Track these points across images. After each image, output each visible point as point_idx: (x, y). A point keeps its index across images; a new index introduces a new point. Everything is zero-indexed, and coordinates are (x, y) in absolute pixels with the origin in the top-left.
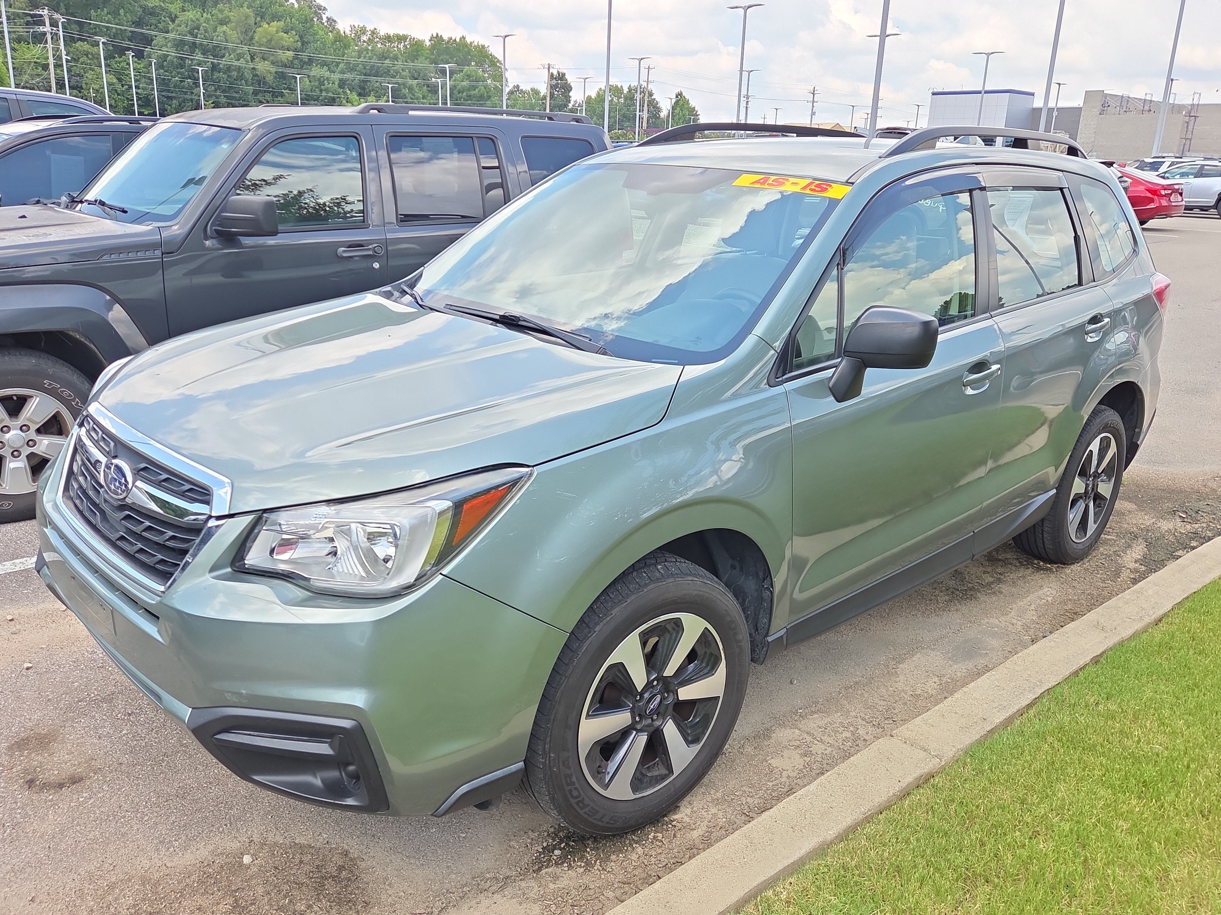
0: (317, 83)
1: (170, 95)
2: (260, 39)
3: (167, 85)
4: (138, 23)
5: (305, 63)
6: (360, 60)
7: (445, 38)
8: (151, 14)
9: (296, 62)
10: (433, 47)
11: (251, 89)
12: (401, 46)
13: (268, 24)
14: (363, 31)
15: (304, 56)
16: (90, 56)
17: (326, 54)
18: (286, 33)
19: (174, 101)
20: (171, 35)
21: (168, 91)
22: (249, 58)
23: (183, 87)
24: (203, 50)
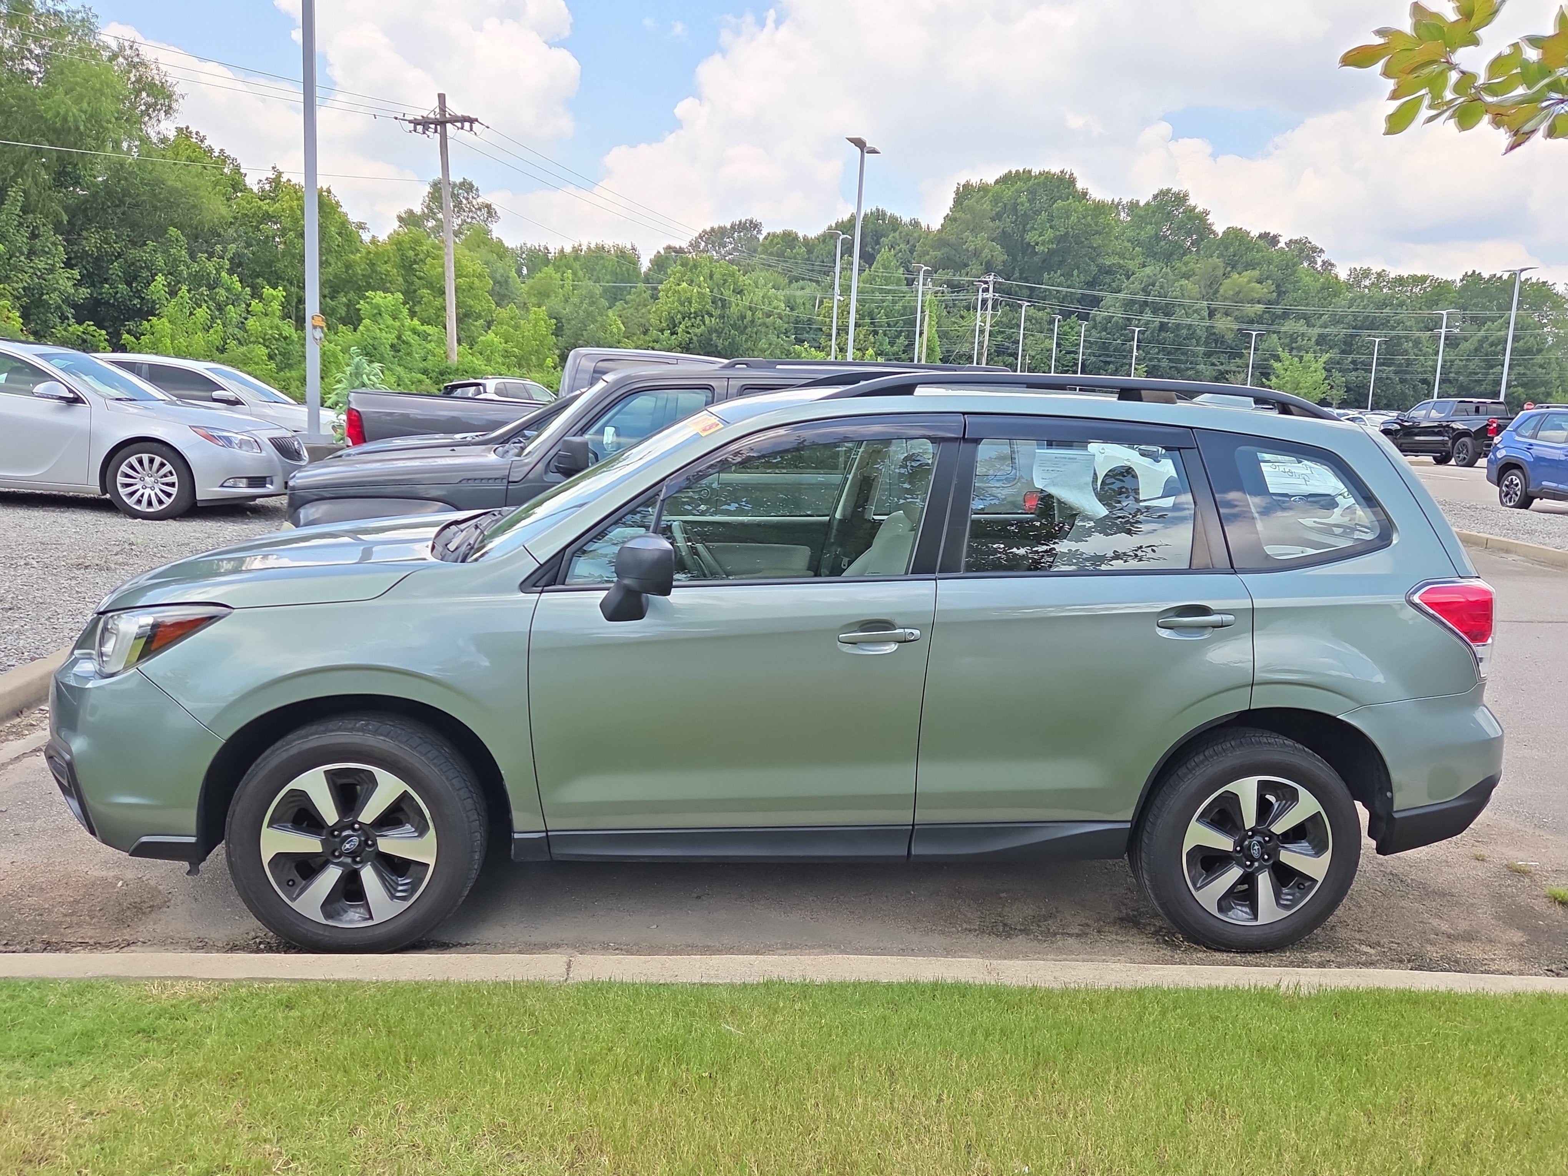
0: (1287, 340)
1: (1108, 359)
2: (1225, 291)
3: (1107, 349)
4: (1091, 284)
5: (1278, 317)
6: (1351, 310)
7: (1486, 275)
8: (1106, 273)
9: (1267, 316)
10: (1464, 288)
11: (1201, 349)
12: (1416, 290)
13: (1239, 274)
14: (1366, 273)
15: (1278, 309)
16: (1034, 321)
17: (1307, 305)
18: (1260, 282)
19: (1111, 365)
20: (1121, 295)
21: (1107, 355)
22: (1206, 314)
23: (1124, 351)
24: (1154, 308)
